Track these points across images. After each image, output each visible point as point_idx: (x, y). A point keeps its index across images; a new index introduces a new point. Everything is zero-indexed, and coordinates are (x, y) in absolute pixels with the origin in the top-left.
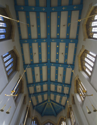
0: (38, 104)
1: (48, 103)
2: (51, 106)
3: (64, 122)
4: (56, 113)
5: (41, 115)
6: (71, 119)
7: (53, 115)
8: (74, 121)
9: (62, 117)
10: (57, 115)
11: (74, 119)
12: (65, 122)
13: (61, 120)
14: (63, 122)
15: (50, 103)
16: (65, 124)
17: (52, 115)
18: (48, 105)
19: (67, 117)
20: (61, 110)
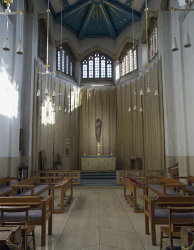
0: (68, 9)
1: (94, 5)
2: (103, 12)
3: (133, 52)
4: (116, 31)
5: (78, 36)
6: (149, 45)
7: (108, 35)
8: (156, 51)
9: (130, 41)
10: (117, 35)
11: (157, 46)
12: (135, 52)
13: (126, 45)
14: (131, 51)
15: (100, 5)
16: (135, 54)
17: (105, 34)
18: (95, 9)
19: (142, 40)
20: (129, 23)
